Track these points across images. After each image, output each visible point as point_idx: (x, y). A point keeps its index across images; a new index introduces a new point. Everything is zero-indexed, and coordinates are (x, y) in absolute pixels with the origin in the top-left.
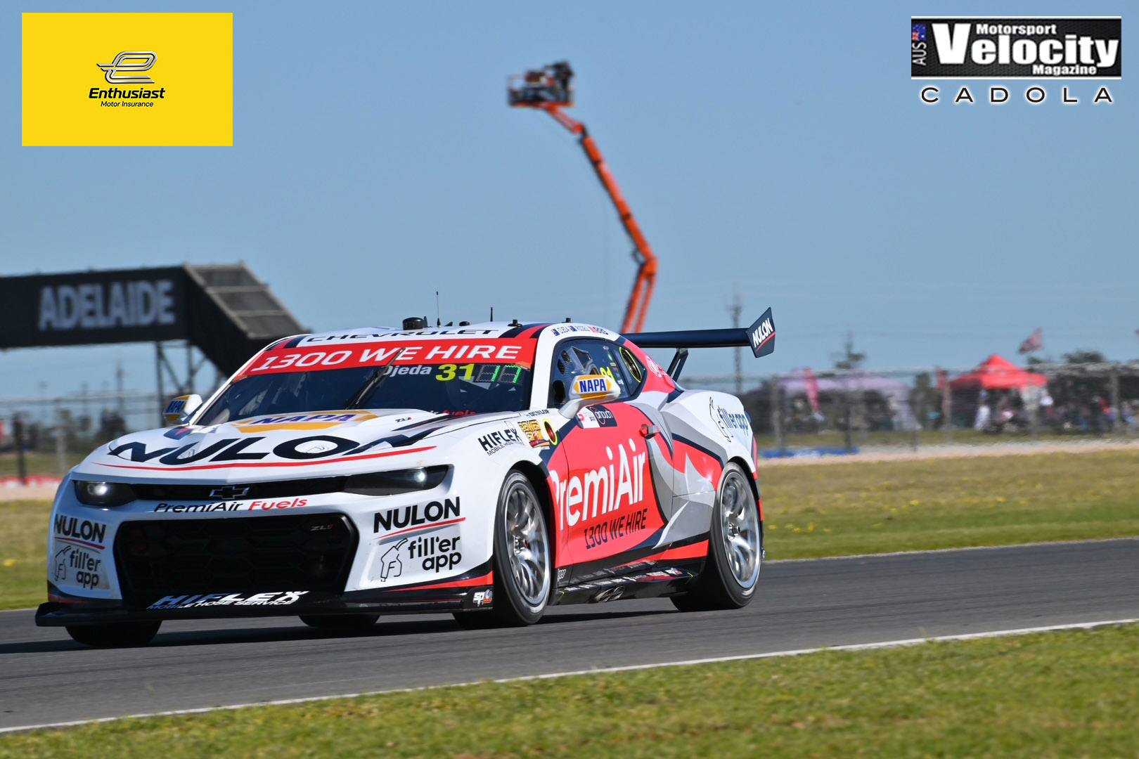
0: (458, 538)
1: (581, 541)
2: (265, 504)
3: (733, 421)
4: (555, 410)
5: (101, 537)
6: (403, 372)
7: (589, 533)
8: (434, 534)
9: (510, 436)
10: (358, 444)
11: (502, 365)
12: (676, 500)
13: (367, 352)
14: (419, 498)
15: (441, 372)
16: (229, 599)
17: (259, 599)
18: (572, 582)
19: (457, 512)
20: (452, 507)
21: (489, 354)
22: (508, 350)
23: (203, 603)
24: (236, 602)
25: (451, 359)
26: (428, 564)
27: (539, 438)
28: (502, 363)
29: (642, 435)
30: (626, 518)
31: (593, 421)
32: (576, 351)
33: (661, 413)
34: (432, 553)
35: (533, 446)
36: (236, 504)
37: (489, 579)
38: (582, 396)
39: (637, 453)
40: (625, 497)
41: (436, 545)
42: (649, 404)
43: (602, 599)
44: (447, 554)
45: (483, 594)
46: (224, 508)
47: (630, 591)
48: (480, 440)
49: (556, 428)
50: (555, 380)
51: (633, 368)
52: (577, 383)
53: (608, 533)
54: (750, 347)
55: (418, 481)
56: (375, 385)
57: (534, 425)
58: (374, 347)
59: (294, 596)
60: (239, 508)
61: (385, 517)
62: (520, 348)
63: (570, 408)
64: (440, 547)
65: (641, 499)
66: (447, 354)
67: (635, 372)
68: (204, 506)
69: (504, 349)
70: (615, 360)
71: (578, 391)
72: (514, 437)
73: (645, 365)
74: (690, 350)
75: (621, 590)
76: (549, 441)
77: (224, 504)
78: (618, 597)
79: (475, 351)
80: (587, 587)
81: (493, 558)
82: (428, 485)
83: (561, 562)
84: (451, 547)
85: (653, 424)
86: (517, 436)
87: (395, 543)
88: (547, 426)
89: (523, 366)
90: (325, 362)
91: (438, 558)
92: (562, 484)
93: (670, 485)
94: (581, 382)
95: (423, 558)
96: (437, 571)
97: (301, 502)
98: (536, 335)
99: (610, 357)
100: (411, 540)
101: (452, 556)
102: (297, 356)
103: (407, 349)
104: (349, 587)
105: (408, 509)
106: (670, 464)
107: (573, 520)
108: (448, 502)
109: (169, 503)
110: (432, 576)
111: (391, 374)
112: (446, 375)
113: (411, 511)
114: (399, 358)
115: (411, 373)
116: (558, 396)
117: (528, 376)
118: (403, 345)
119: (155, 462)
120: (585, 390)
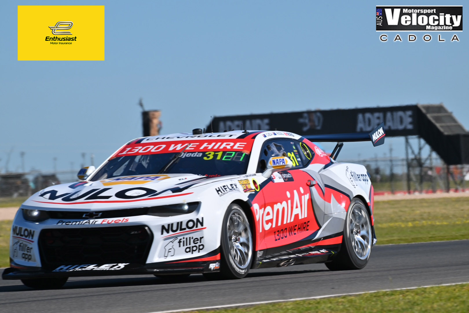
0: (203, 237)
1: (272, 237)
2: (109, 221)
3: (359, 178)
4: (260, 174)
5: (33, 236)
6: (188, 155)
7: (277, 233)
8: (191, 235)
9: (233, 187)
10: (156, 191)
11: (236, 152)
12: (326, 216)
13: (173, 145)
14: (183, 218)
15: (206, 156)
16: (91, 267)
17: (105, 267)
18: (267, 257)
19: (202, 224)
20: (199, 222)
21: (231, 147)
22: (240, 144)
23: (78, 269)
24: (94, 269)
25: (212, 150)
26: (188, 250)
27: (249, 187)
28: (236, 151)
29: (307, 185)
30: (298, 226)
31: (280, 179)
32: (275, 145)
33: (319, 174)
34: (190, 244)
35: (245, 192)
36: (95, 221)
37: (218, 257)
38: (273, 167)
39: (304, 194)
40: (297, 216)
41: (192, 240)
42: (314, 170)
43: (283, 265)
44: (197, 245)
45: (214, 264)
46: (89, 223)
47: (299, 261)
48: (216, 189)
49: (259, 183)
50: (262, 159)
51: (307, 152)
52: (271, 161)
53: (288, 233)
54: (371, 141)
55: (184, 209)
56: (174, 162)
57: (247, 182)
58: (176, 143)
59: (122, 265)
60: (96, 223)
61: (167, 227)
62: (245, 143)
63: (267, 173)
64: (194, 241)
65: (306, 216)
66: (210, 147)
67: (308, 154)
68: (80, 222)
69: (238, 144)
70: (297, 149)
71: (271, 165)
72: (235, 187)
73: (314, 151)
74: (344, 143)
75: (293, 260)
76: (254, 189)
77: (89, 221)
78: (293, 264)
79: (224, 145)
80: (274, 259)
81: (220, 247)
82: (189, 211)
83: (259, 247)
84: (199, 242)
85: (314, 180)
86: (236, 187)
87: (171, 240)
88: (254, 182)
89: (246, 152)
90: (153, 151)
91: (193, 247)
92: (261, 210)
93: (323, 210)
94: (273, 160)
95: (186, 247)
96: (192, 253)
97: (126, 220)
98: (254, 137)
99: (294, 147)
100: (179, 238)
101: (199, 246)
102: (140, 147)
103: (192, 144)
104: (149, 261)
105: (178, 223)
106: (323, 198)
107: (267, 227)
108: (198, 220)
109: (64, 220)
110: (189, 256)
111: (182, 156)
112: (208, 157)
113: (179, 224)
114: (188, 149)
115: (192, 156)
116: (262, 167)
117: (248, 157)
118: (190, 142)
119: (59, 200)
120: (275, 164)
